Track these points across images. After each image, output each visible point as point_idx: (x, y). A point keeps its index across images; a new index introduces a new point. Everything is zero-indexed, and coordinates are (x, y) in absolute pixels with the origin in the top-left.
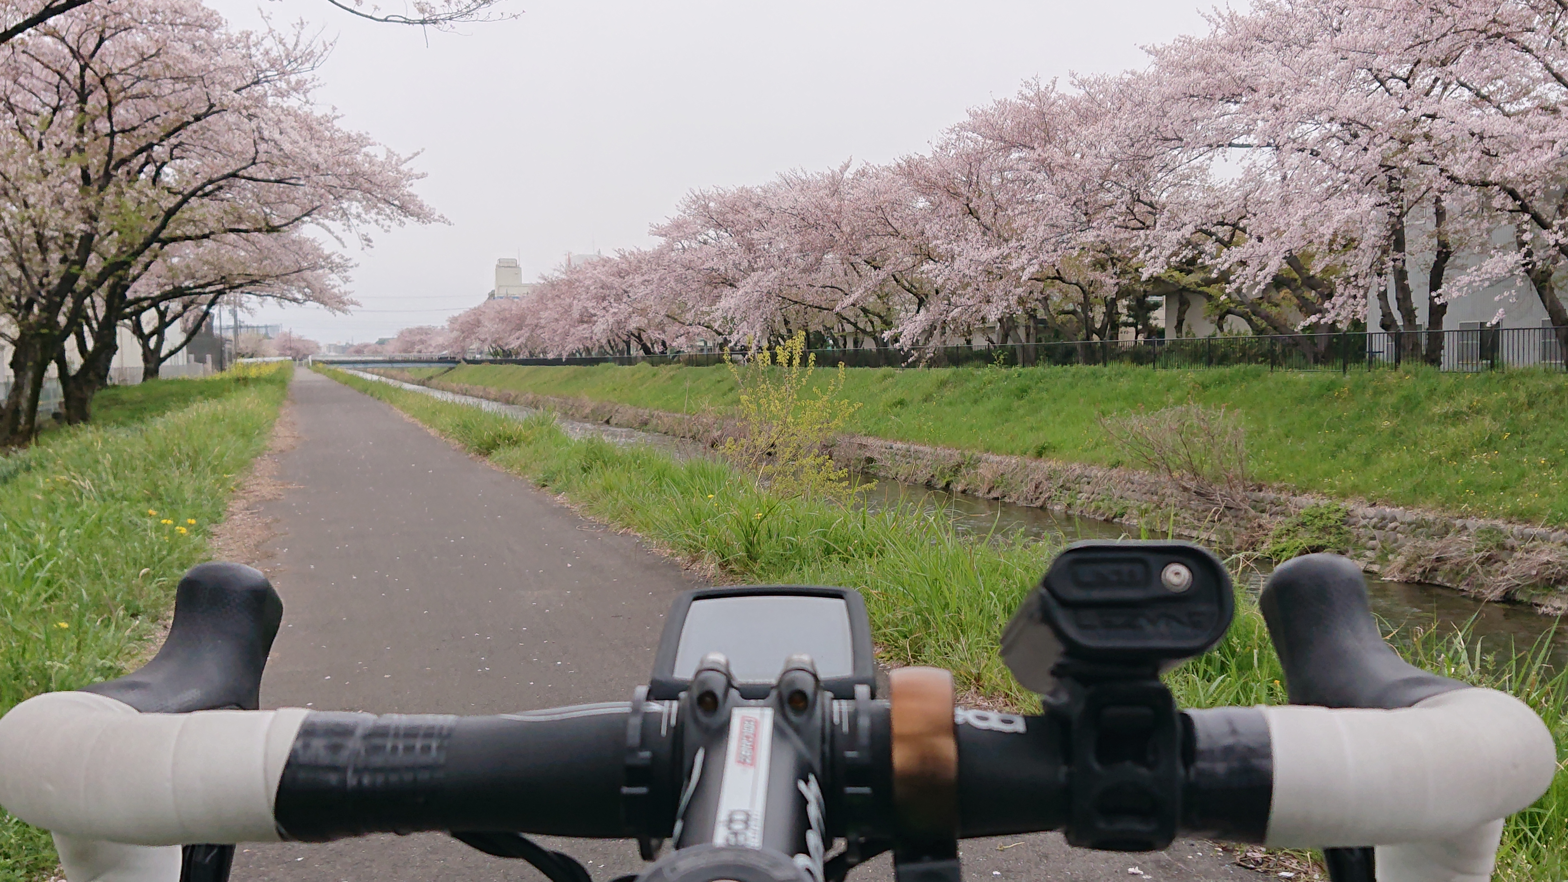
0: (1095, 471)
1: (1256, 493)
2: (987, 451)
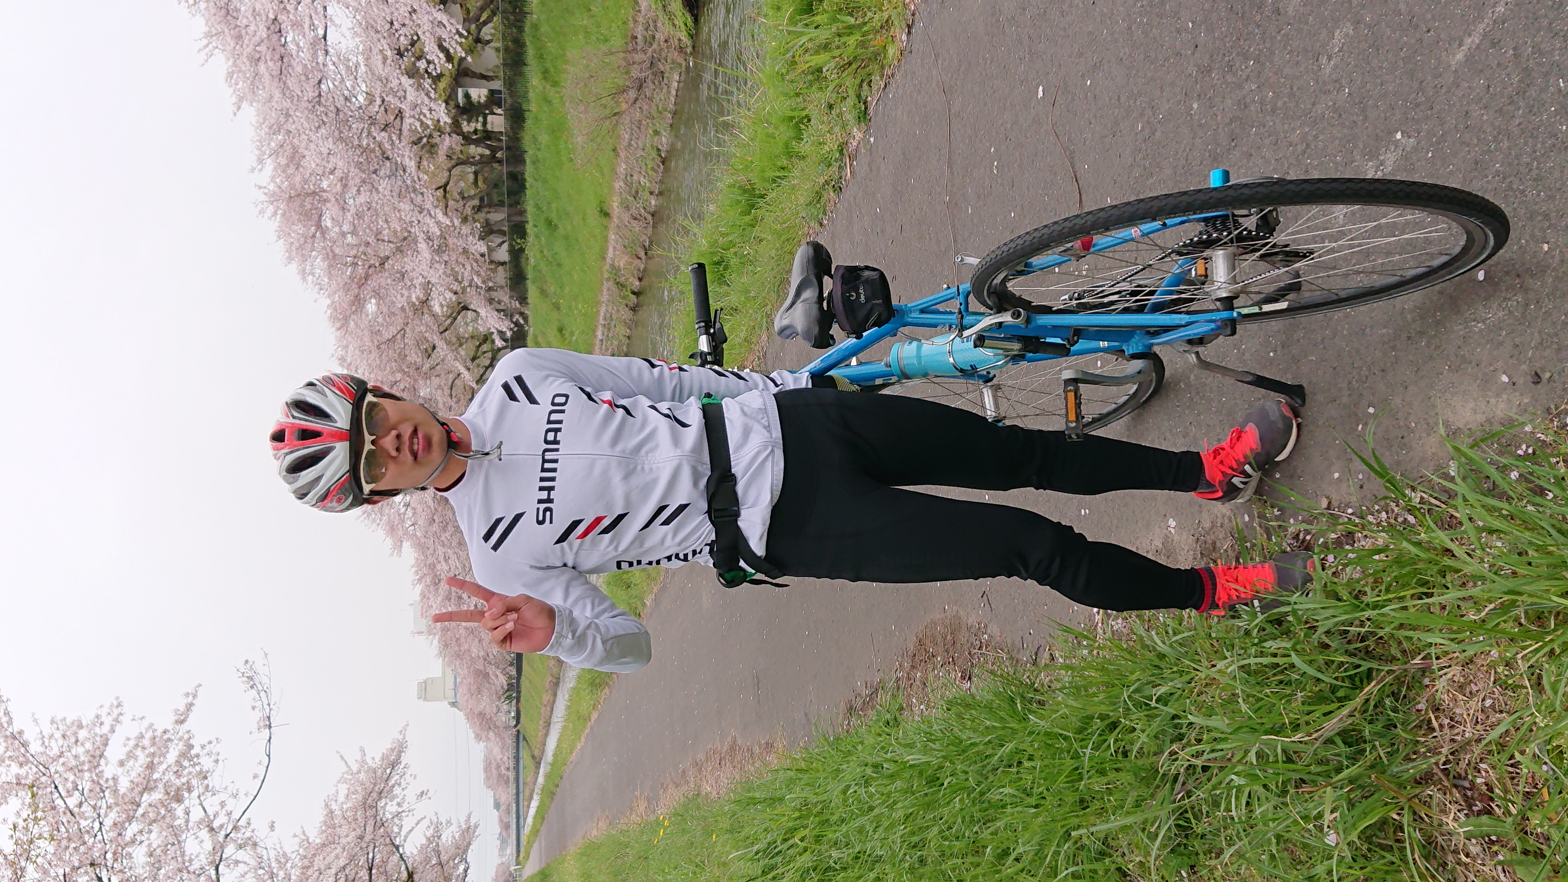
0: (622, 169)
1: (639, 41)
2: (604, 259)
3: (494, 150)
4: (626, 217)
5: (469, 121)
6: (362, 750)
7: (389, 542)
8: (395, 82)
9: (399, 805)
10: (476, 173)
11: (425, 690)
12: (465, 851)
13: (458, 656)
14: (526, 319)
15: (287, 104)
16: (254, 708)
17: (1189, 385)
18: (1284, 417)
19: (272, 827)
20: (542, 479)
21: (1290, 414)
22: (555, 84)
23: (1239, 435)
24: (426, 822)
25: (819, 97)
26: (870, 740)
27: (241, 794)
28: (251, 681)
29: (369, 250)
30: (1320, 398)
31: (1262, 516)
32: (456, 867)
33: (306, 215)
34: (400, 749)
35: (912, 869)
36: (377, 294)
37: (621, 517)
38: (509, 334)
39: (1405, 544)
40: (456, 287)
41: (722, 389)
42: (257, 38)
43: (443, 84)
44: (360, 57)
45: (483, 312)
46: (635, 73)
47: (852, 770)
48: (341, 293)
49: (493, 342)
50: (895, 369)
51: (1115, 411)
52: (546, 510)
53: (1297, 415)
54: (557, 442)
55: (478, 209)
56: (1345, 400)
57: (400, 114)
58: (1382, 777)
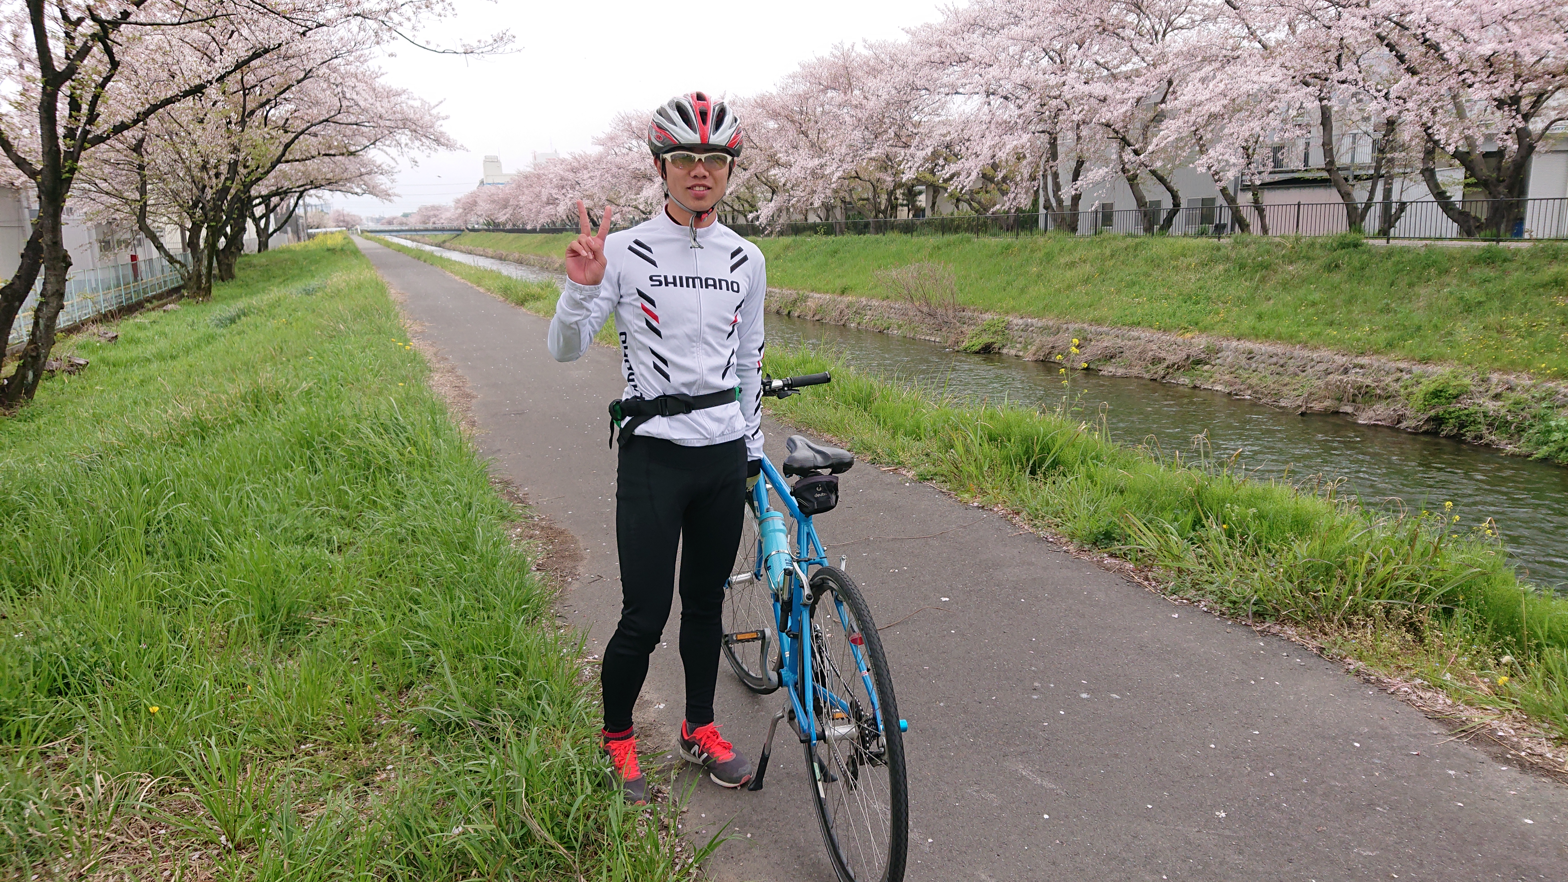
0: (874, 302)
1: (962, 313)
2: (812, 291)
3: (884, 212)
4: (842, 306)
5: (903, 194)
6: (447, 117)
7: (603, 136)
8: (928, 143)
9: (406, 145)
10: (868, 199)
11: (492, 162)
12: (371, 193)
13: (519, 186)
14: (768, 235)
15: (911, 67)
16: (479, 41)
17: (758, 711)
18: (741, 778)
19: (391, 55)
20: (681, 278)
21: (743, 781)
22: (931, 255)
23: (727, 747)
24: (393, 164)
25: (933, 447)
26: (488, 499)
27: (415, 33)
28: (499, 39)
29: (812, 124)
30: (755, 800)
31: (671, 767)
32: (359, 186)
33: (835, 78)
34: (449, 145)
35: (395, 534)
36: (781, 129)
37: (658, 333)
38: (757, 223)
39: (662, 865)
40: (789, 185)
41: (746, 399)
42: (955, 46)
43: (929, 176)
44: (944, 118)
45: (772, 204)
46: (940, 311)
47: (464, 487)
48: (781, 103)
49: (751, 212)
50: (765, 515)
51: (737, 663)
52: (660, 282)
53: (742, 786)
54: (707, 287)
55: (843, 201)
56: (755, 818)
57: (906, 146)
58: (504, 862)
